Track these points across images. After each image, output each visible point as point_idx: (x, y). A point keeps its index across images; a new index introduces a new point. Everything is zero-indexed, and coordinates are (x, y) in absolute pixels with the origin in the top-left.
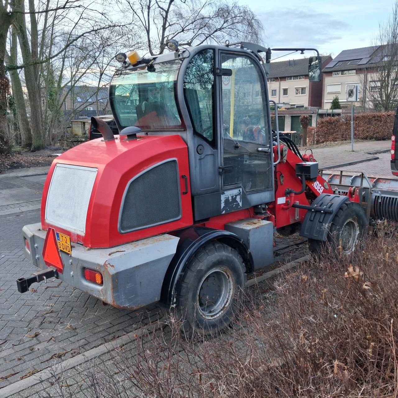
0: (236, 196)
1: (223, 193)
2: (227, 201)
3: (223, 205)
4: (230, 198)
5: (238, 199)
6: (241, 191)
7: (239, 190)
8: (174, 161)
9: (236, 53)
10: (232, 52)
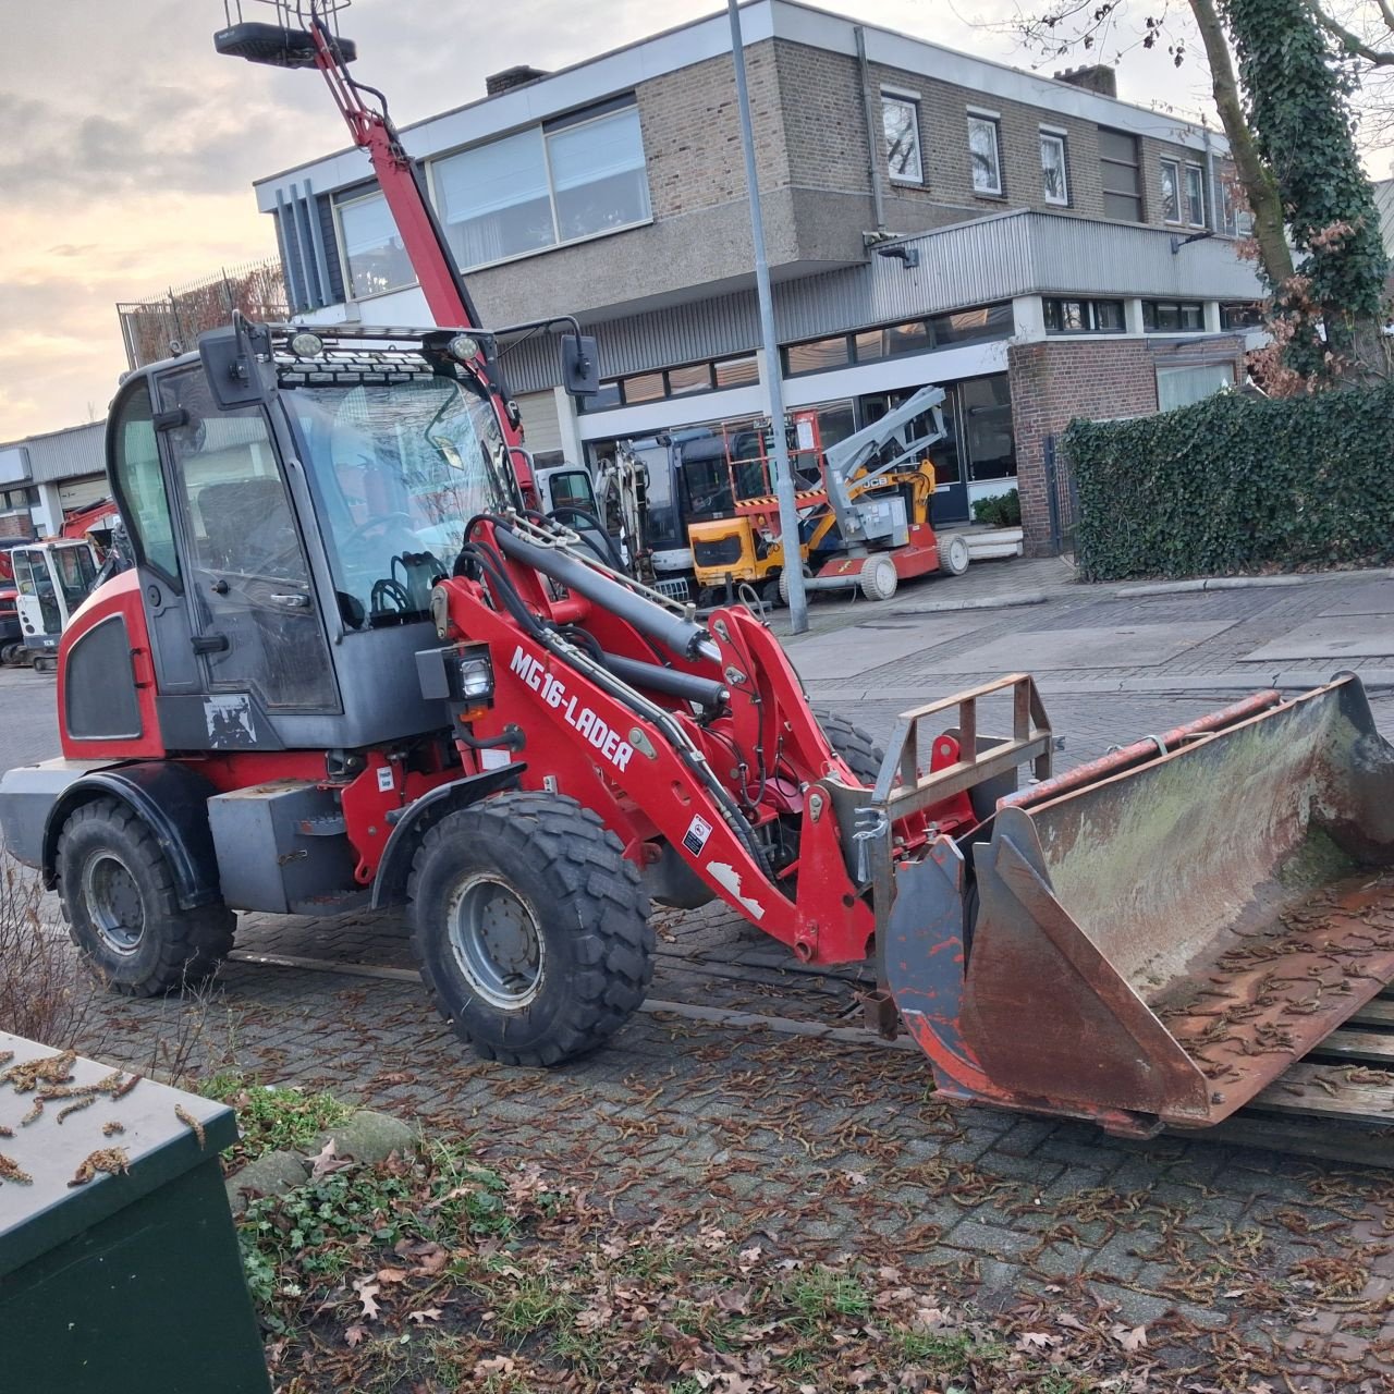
0: (238, 711)
1: (208, 701)
2: (218, 719)
3: (211, 729)
4: (225, 715)
5: (244, 719)
6: (247, 701)
7: (243, 700)
8: (118, 618)
9: (184, 367)
10: (177, 370)
